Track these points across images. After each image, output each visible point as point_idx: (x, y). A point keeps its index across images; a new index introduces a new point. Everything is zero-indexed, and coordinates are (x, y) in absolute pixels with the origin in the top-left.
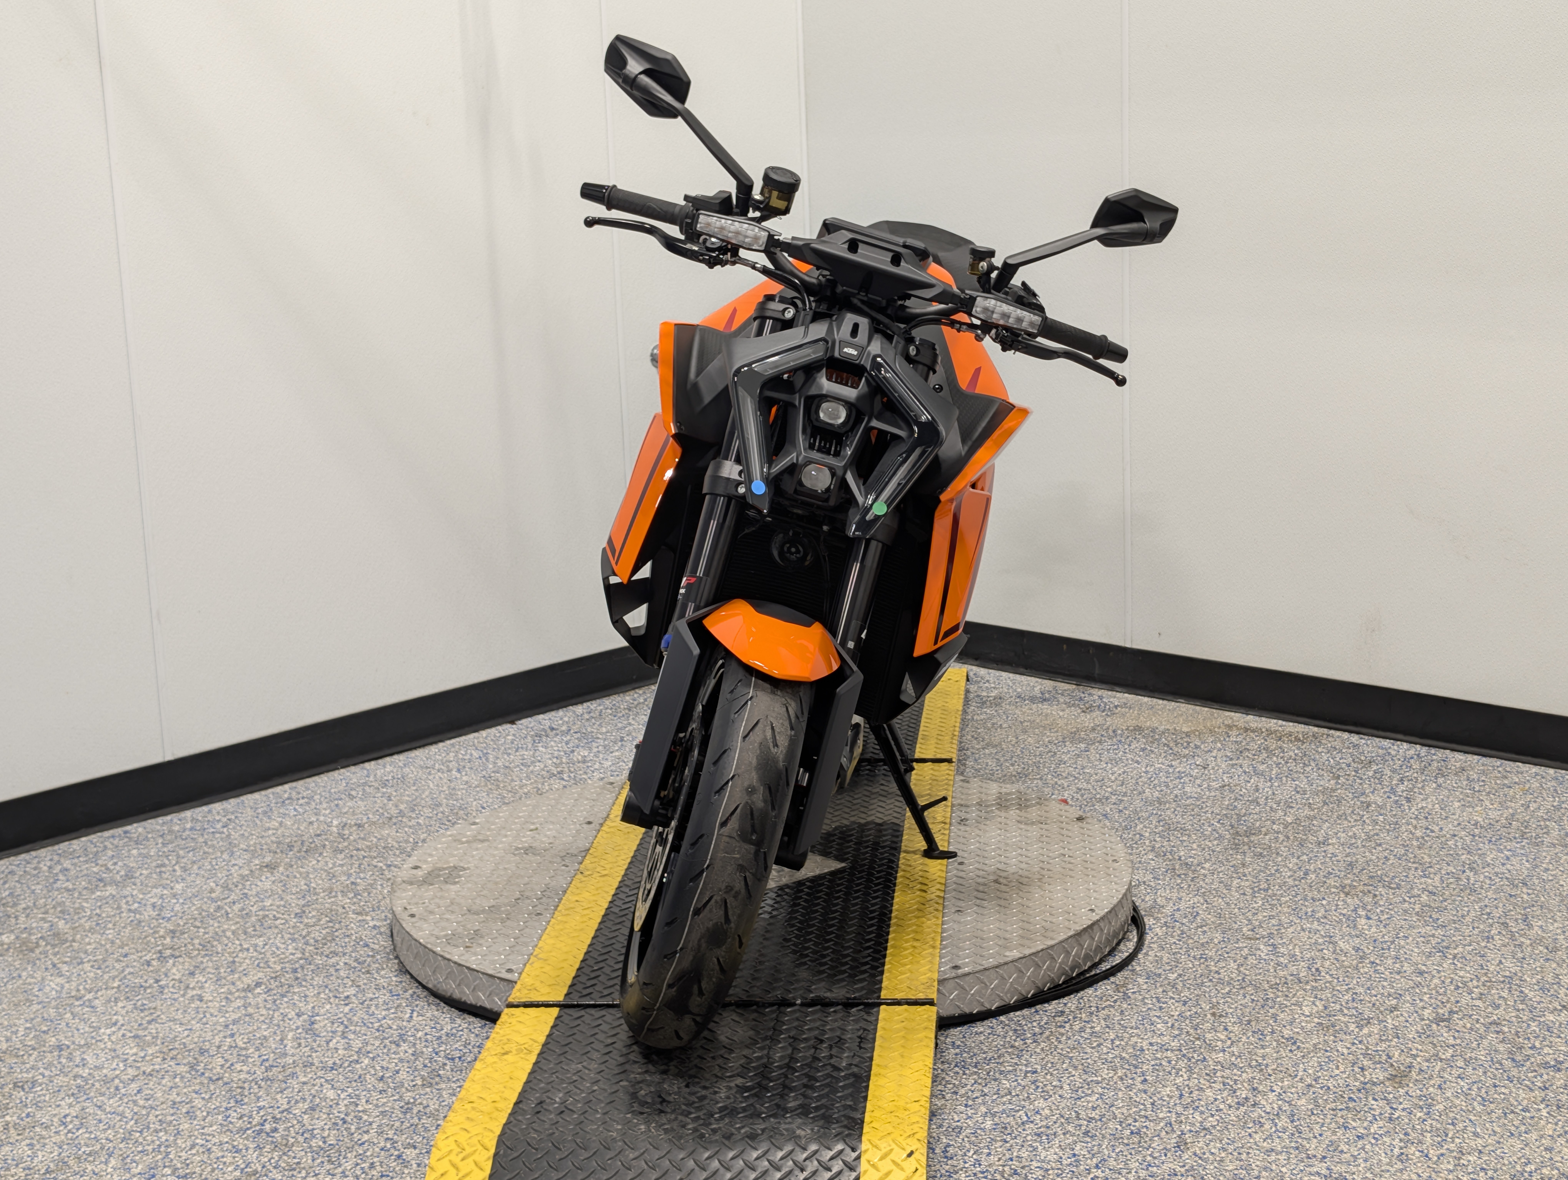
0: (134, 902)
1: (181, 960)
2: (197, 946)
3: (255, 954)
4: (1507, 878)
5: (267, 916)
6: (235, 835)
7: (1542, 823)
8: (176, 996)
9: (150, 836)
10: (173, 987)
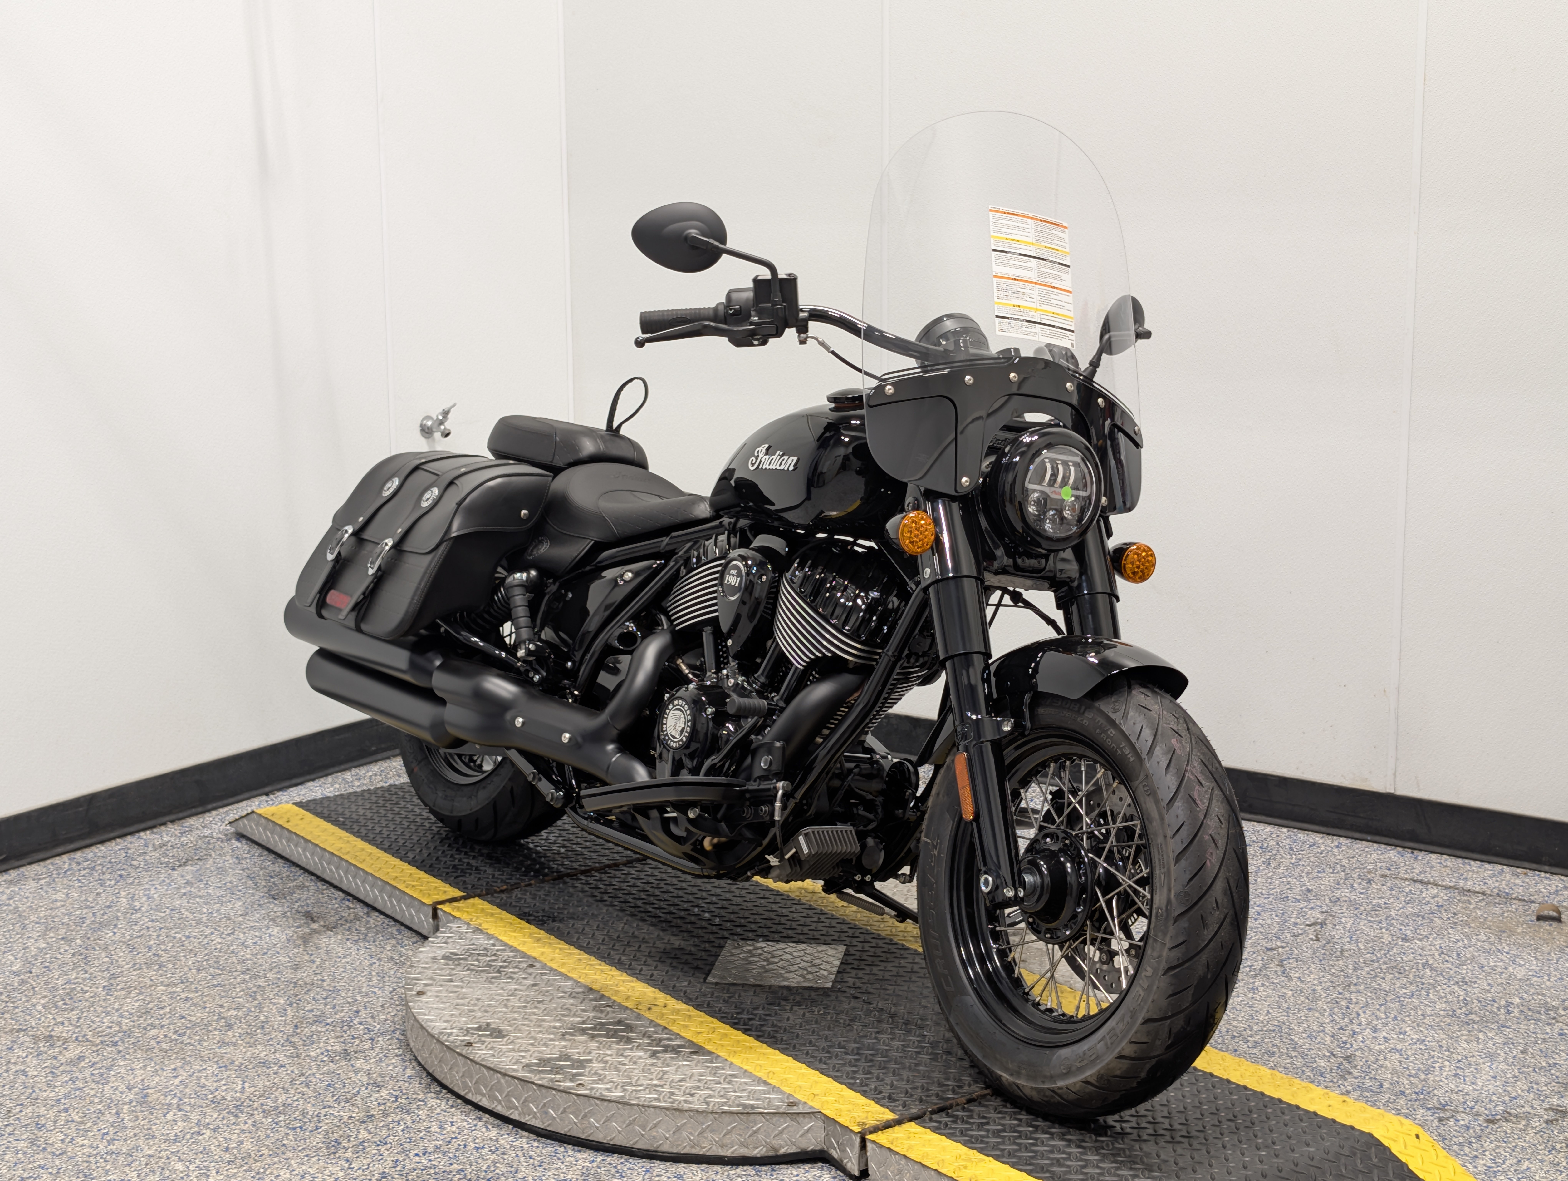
3: (71, 1028)
7: (1285, 880)
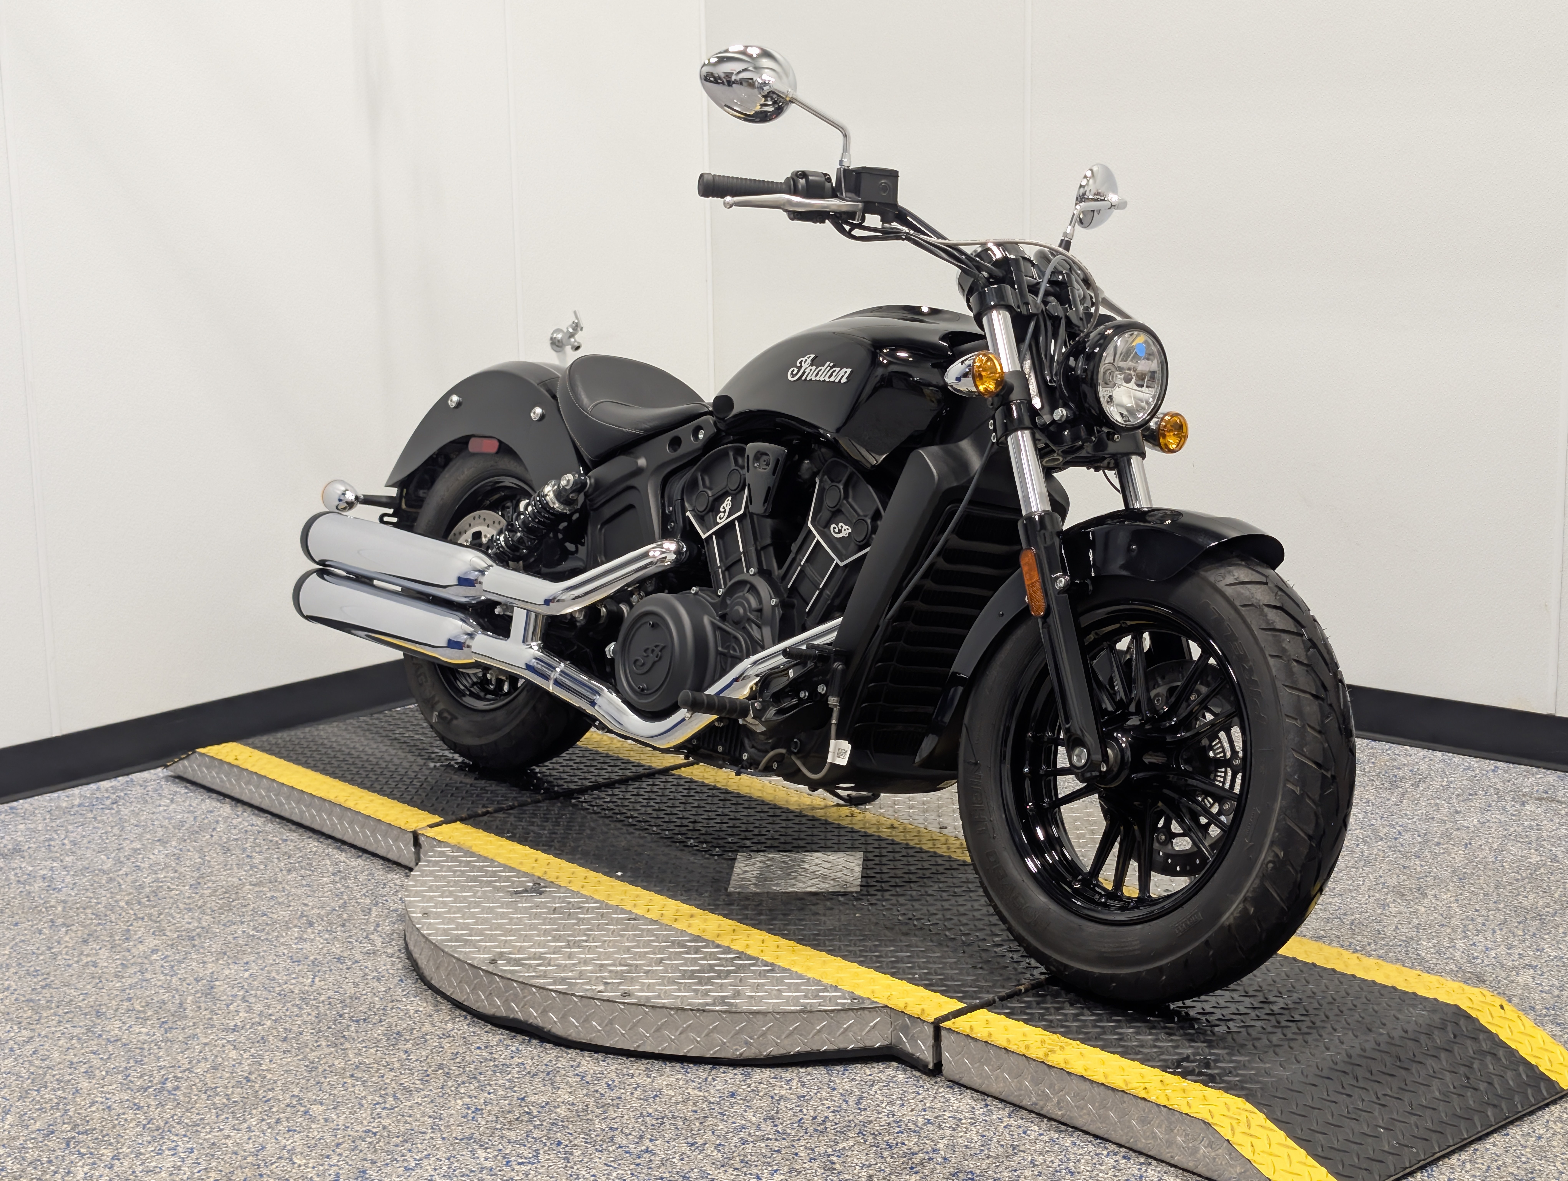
0: (24, 874)
1: (74, 928)
2: (90, 916)
4: (1400, 851)
5: (161, 887)
6: (125, 812)
8: (70, 962)
9: (37, 812)
10: (67, 954)
